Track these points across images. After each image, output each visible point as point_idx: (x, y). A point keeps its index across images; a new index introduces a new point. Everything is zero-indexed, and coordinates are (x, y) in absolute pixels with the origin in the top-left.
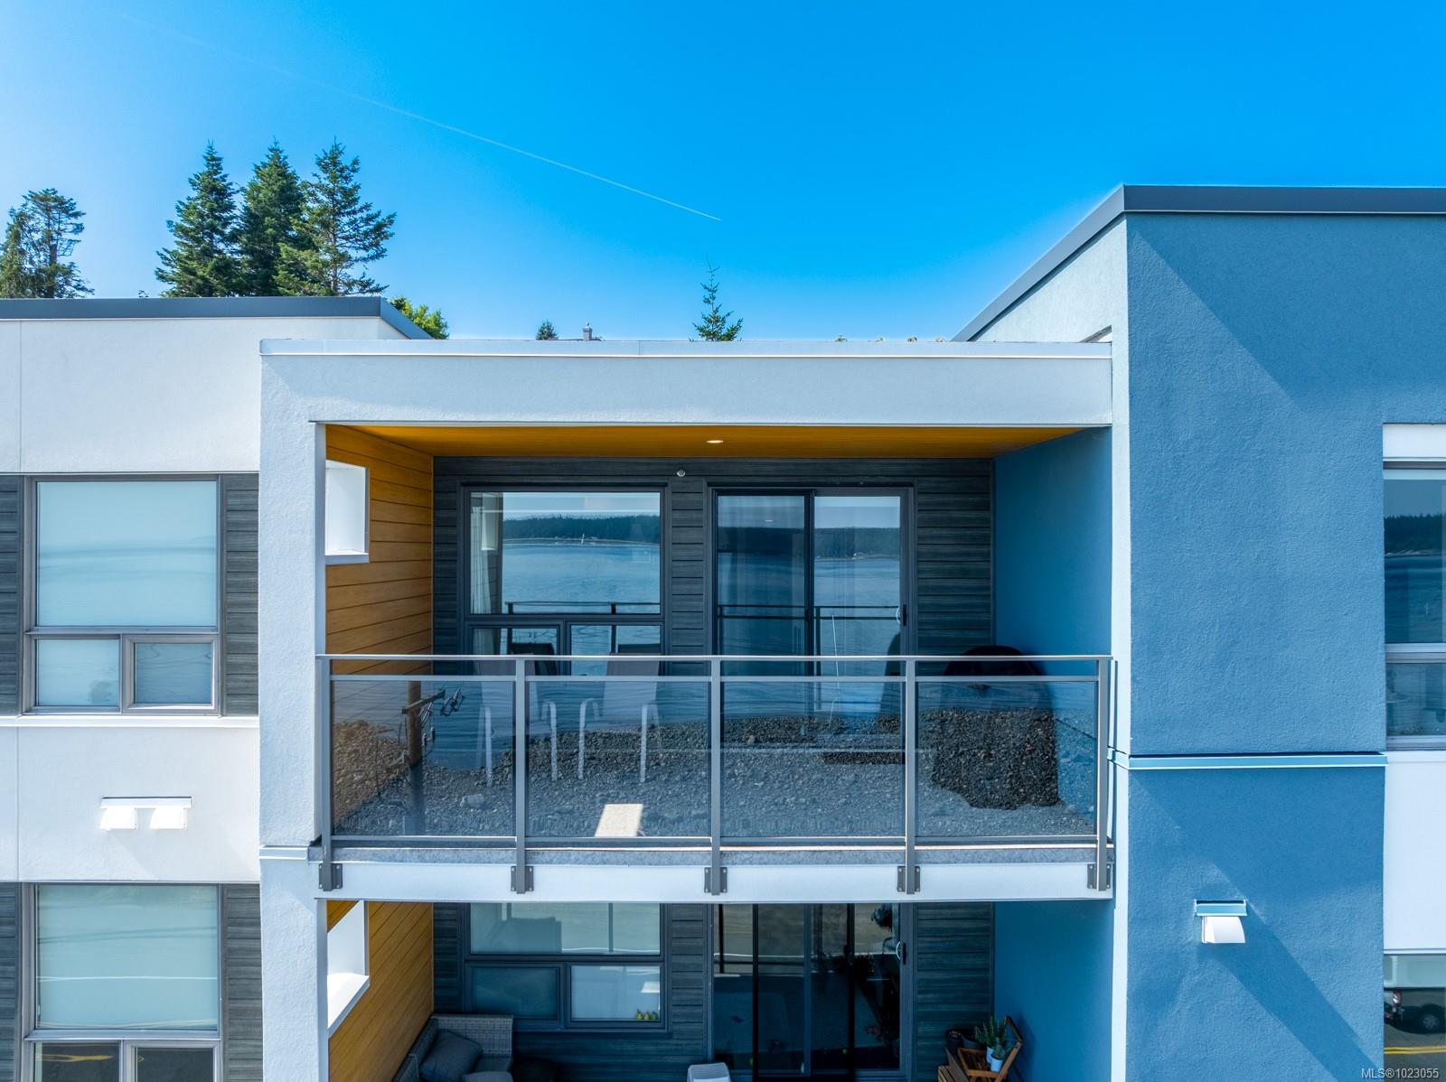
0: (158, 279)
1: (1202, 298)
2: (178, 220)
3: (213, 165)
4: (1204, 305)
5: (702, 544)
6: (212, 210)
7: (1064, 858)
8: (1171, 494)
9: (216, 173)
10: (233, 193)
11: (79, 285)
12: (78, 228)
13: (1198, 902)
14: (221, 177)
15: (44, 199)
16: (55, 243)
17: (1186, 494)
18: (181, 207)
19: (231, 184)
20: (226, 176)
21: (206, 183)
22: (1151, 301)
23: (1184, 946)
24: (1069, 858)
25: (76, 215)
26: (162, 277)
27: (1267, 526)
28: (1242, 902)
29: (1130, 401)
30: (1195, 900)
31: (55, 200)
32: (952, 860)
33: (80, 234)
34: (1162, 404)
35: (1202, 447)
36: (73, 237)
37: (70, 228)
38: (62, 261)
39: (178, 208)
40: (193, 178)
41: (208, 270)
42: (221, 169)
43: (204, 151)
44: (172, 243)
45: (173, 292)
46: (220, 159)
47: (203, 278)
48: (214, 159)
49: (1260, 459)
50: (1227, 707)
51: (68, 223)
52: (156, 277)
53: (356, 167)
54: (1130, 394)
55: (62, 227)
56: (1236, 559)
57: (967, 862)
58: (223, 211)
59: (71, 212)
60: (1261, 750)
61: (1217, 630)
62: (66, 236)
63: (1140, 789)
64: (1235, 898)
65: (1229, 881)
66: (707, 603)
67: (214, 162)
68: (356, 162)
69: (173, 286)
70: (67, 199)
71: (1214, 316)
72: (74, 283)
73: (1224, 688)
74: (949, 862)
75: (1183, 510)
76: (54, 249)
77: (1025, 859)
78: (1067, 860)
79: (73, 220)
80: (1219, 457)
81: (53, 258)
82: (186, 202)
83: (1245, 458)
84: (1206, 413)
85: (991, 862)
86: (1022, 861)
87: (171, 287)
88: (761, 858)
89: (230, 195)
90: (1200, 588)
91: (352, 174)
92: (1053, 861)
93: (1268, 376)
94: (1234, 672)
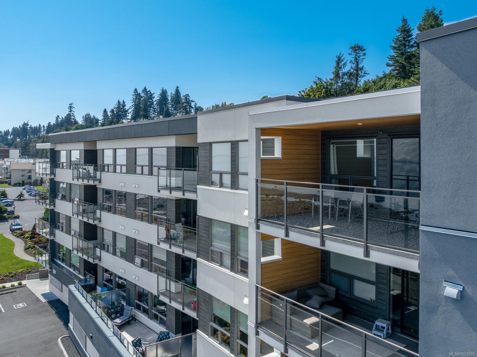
0: (387, 66)
1: (447, 65)
2: (393, 45)
3: (405, 22)
4: (447, 68)
5: (387, 154)
6: (404, 38)
7: (411, 257)
8: (435, 136)
9: (406, 25)
10: (412, 30)
11: (365, 72)
12: (364, 54)
13: (445, 281)
14: (407, 26)
15: (355, 47)
16: (358, 60)
17: (440, 136)
18: (394, 40)
19: (411, 27)
20: (409, 25)
21: (402, 29)
22: (428, 70)
23: (440, 295)
24: (413, 258)
25: (364, 50)
26: (388, 65)
27: (472, 146)
28: (462, 286)
29: (421, 106)
30: (444, 280)
31: (358, 47)
32: (378, 250)
33: (365, 56)
34: (432, 105)
35: (446, 119)
36: (363, 57)
37: (362, 55)
38: (360, 66)
39: (393, 40)
40: (398, 29)
41: (403, 60)
42: (407, 23)
43: (401, 18)
44: (392, 53)
45: (393, 69)
46: (407, 20)
47: (401, 63)
48: (405, 20)
49: (469, 122)
50: (456, 212)
51: (361, 53)
52: (386, 65)
53: (441, 13)
54: (421, 103)
55: (360, 55)
56: (459, 159)
57: (382, 252)
58: (409, 38)
59: (362, 50)
60: (469, 230)
61: (452, 184)
62: (361, 58)
63: (424, 236)
64: (459, 283)
65: (457, 277)
66: (388, 173)
67: (405, 21)
68: (441, 11)
69: (393, 68)
70: (361, 46)
71: (451, 71)
72: (363, 72)
73: (455, 206)
74: (377, 251)
75: (439, 142)
76: (357, 62)
77: (399, 255)
78: (412, 258)
79: (363, 52)
80: (453, 122)
81: (357, 65)
82: (396, 38)
83: (463, 121)
84: (448, 107)
85: (389, 253)
86: (398, 255)
87: (392, 68)
88: (332, 239)
89: (411, 31)
90: (446, 169)
91: (439, 16)
92: (408, 258)
93: (473, 90)
94: (458, 200)
